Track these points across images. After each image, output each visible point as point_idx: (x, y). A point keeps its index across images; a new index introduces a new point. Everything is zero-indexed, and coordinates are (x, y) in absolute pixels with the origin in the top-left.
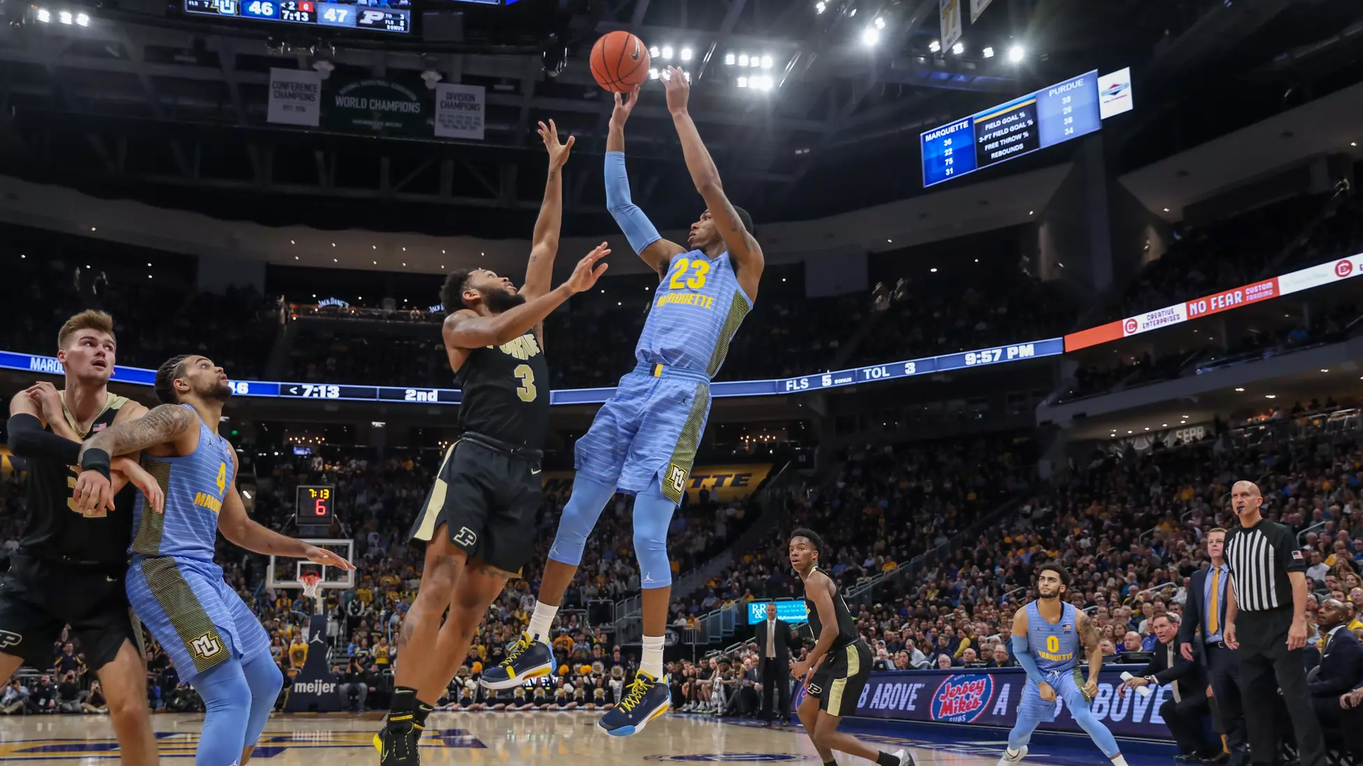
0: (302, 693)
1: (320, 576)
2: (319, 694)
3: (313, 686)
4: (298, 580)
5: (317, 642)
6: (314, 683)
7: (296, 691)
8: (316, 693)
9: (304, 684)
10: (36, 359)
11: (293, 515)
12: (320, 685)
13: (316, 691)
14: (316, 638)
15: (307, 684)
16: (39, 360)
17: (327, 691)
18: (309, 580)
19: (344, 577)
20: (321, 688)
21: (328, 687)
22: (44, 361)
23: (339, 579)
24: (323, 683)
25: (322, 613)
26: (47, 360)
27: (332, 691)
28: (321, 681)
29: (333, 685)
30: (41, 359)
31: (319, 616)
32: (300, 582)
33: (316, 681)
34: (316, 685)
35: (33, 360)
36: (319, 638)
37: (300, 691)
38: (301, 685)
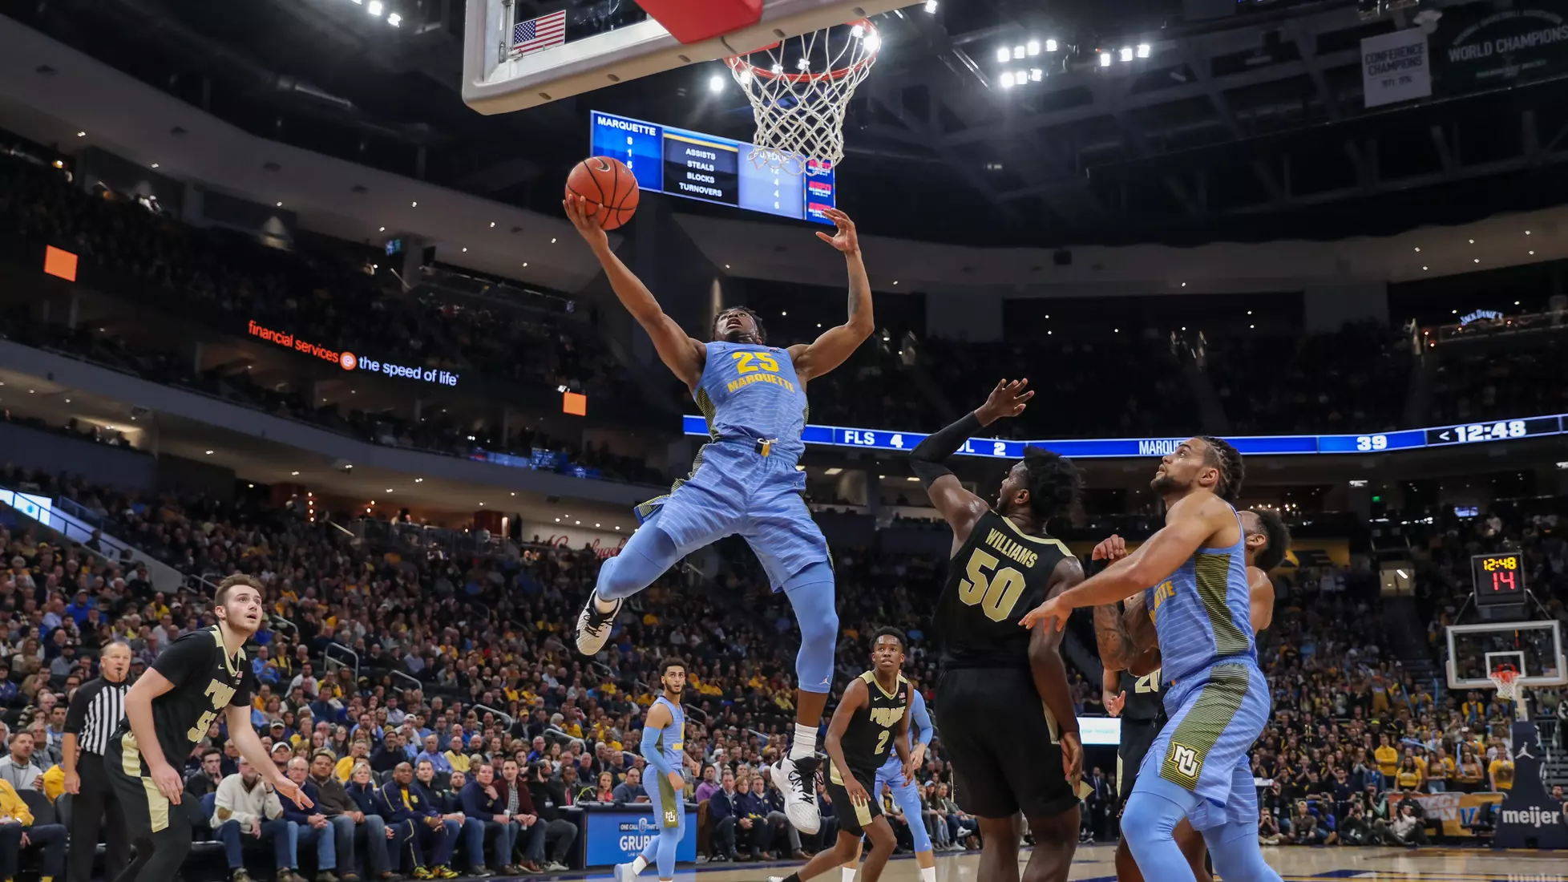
0: (1514, 824)
1: (1519, 671)
2: (1538, 825)
3: (1527, 816)
4: (1489, 677)
5: (1525, 757)
6: (1529, 811)
7: (1505, 820)
8: (1533, 825)
9: (1515, 813)
10: (1144, 442)
11: (1471, 594)
12: (1538, 813)
13: (1533, 821)
14: (1524, 752)
15: (1519, 811)
16: (1147, 443)
17: (1548, 822)
18: (1504, 677)
19: (1552, 670)
20: (1539, 817)
21: (1549, 816)
22: (1152, 443)
23: (1546, 674)
24: (1541, 811)
25: (1526, 719)
26: (1155, 442)
27: (1555, 821)
28: (1537, 808)
29: (1555, 814)
30: (1150, 442)
31: (1523, 724)
32: (1492, 680)
33: (1532, 808)
34: (1532, 813)
35: (1141, 443)
36: (1528, 751)
37: (1511, 821)
38: (1510, 813)
